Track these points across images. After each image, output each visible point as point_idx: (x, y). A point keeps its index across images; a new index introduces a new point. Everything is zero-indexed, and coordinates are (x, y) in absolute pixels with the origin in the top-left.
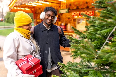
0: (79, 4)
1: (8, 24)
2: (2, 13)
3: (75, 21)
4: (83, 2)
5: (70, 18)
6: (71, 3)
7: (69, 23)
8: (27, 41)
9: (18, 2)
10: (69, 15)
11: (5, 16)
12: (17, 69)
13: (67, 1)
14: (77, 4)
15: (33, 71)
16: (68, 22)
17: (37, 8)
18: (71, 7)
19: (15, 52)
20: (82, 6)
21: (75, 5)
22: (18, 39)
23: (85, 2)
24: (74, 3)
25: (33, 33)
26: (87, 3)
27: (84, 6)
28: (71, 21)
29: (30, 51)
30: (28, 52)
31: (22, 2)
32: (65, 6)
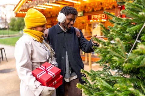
0: (94, 5)
1: (13, 32)
2: (6, 19)
3: (90, 26)
4: (98, 2)
5: (85, 22)
6: (86, 4)
7: (84, 28)
8: (41, 45)
9: (25, 5)
10: (83, 19)
11: (9, 23)
12: (35, 81)
13: (81, 3)
14: (92, 6)
15: (54, 83)
16: (82, 27)
17: (47, 12)
18: (87, 9)
19: (29, 60)
20: (97, 8)
21: (91, 7)
22: (32, 44)
23: (100, 3)
24: (90, 4)
25: (48, 35)
26: (101, 4)
27: (99, 7)
28: (86, 26)
29: (46, 57)
30: (44, 58)
31: (29, 5)
32: (79, 8)
